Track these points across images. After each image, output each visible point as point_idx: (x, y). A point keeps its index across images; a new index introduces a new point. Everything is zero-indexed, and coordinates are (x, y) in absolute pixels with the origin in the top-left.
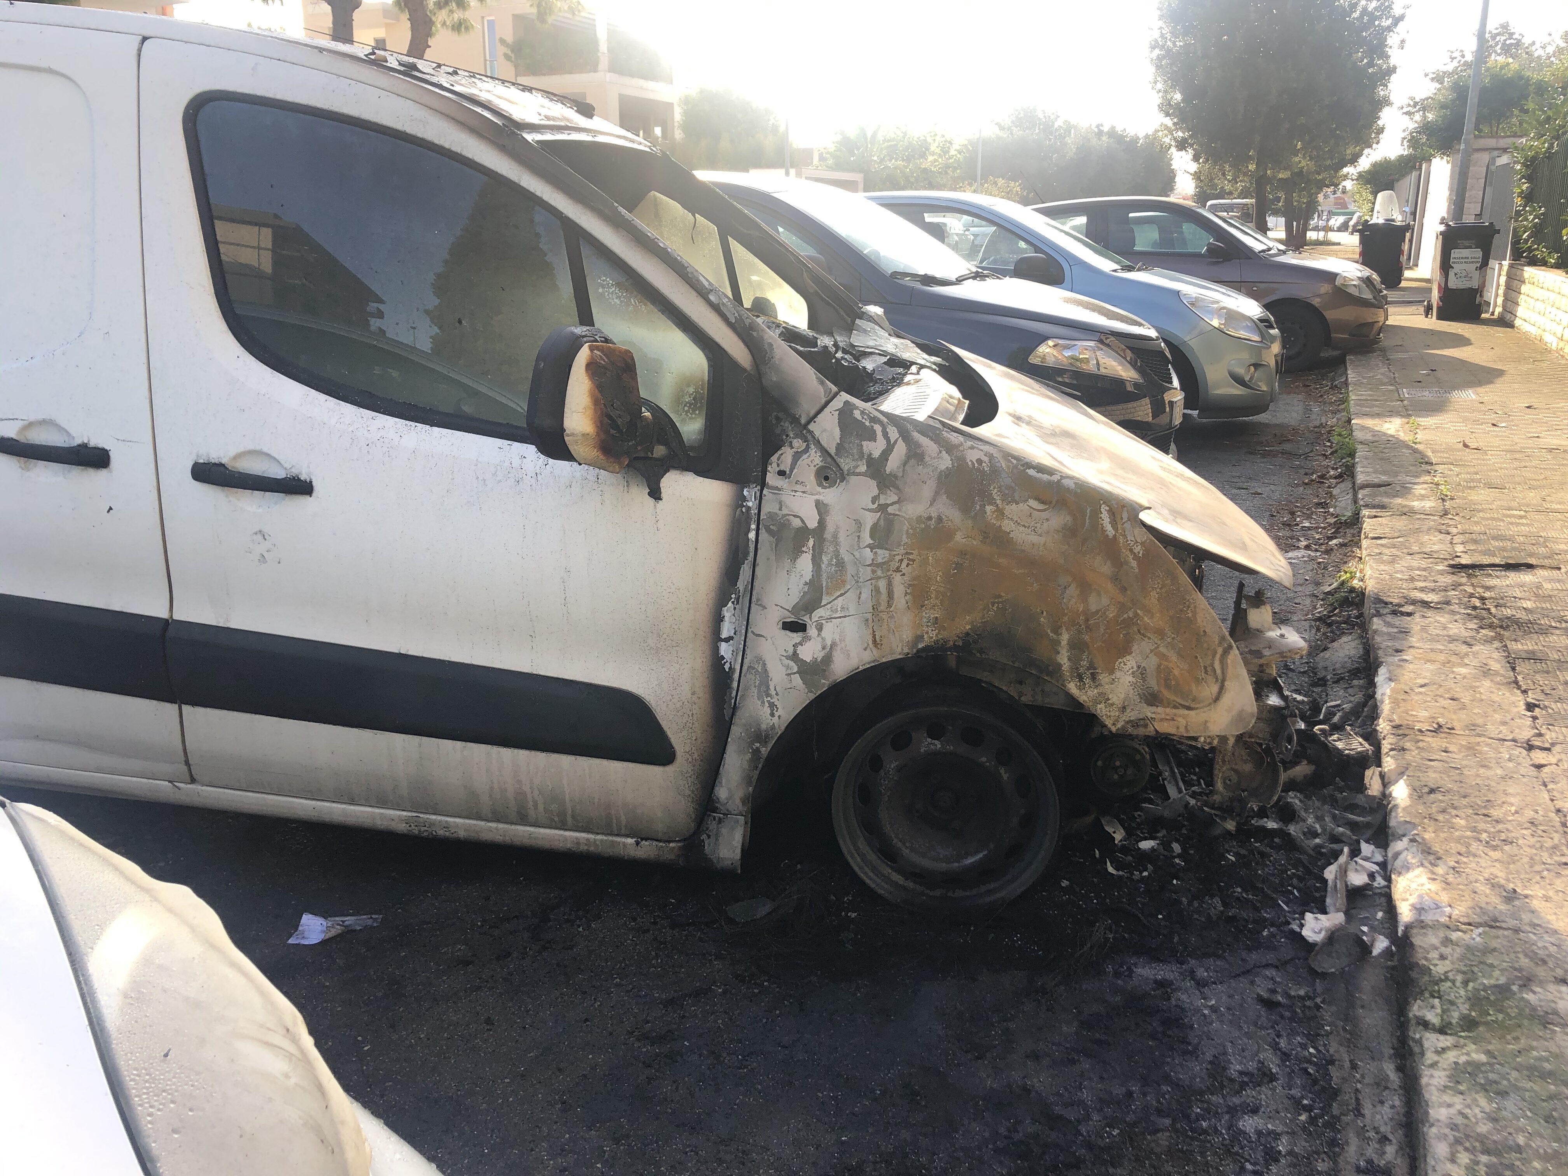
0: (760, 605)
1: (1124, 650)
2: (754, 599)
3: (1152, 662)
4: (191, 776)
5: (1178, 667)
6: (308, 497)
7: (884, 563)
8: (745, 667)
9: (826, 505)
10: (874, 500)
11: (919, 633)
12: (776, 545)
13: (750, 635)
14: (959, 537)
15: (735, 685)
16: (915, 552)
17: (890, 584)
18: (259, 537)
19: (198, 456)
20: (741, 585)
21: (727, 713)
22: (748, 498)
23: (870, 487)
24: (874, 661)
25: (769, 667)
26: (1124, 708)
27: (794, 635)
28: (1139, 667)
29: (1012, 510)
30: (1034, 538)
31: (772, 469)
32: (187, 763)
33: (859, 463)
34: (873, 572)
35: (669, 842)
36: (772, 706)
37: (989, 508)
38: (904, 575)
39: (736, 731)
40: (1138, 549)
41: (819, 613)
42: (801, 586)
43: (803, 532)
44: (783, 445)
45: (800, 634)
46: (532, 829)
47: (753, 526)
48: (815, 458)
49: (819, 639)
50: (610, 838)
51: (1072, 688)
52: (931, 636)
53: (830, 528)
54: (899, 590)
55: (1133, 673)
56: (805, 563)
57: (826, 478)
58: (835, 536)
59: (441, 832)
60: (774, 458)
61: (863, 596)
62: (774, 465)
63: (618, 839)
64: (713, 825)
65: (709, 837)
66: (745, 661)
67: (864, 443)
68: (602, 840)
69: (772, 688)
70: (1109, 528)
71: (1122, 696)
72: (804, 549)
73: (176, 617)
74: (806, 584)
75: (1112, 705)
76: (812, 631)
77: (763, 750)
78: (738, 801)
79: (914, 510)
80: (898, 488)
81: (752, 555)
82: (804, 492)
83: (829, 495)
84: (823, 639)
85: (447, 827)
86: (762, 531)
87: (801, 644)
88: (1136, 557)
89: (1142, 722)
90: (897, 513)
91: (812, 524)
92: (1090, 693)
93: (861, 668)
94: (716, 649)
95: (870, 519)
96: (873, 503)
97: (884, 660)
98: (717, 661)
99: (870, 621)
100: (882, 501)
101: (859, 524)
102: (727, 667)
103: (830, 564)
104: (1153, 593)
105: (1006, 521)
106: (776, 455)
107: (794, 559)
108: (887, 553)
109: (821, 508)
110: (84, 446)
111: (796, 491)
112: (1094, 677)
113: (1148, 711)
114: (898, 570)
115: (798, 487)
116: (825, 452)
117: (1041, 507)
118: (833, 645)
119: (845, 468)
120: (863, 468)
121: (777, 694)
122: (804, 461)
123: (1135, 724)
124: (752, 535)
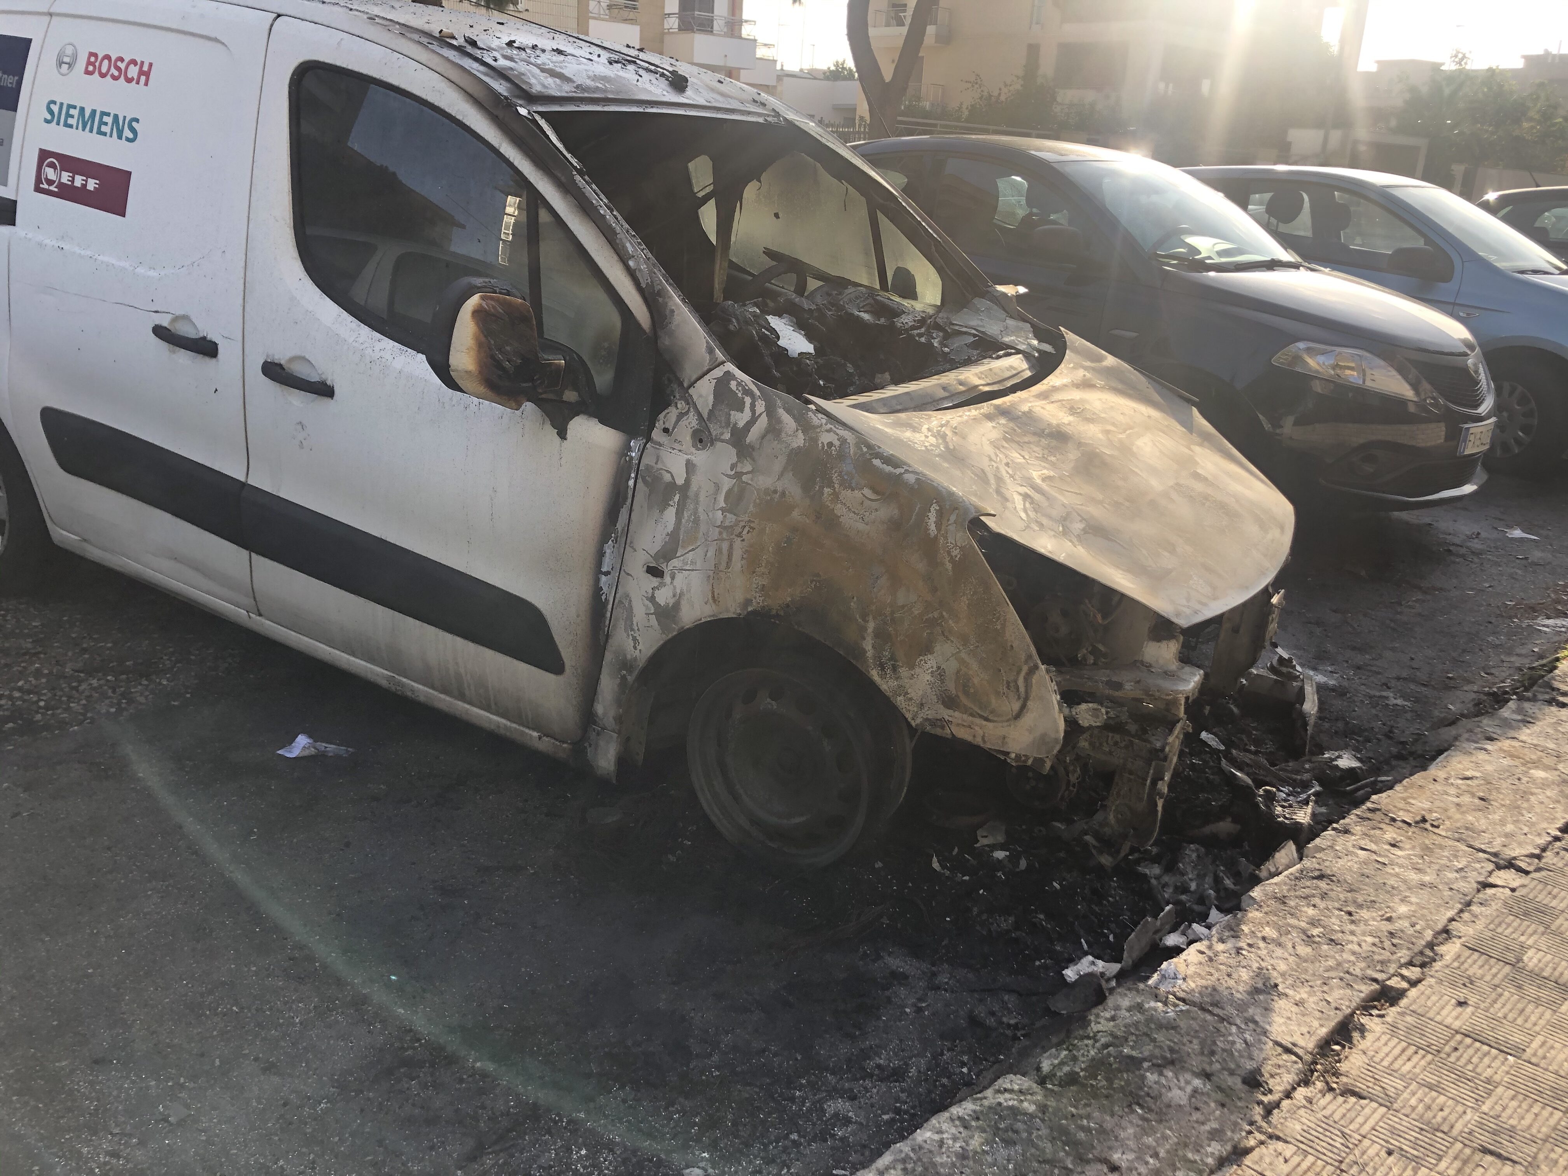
0: (632, 547)
1: (927, 649)
2: (628, 542)
3: (951, 667)
4: (258, 610)
5: (979, 677)
6: (330, 399)
7: (731, 527)
8: (616, 601)
9: (694, 466)
10: (733, 467)
11: (749, 597)
12: (649, 495)
13: (622, 572)
14: (795, 514)
15: (608, 615)
16: (756, 521)
17: (731, 547)
18: (300, 427)
19: (267, 356)
20: (620, 526)
21: (602, 639)
22: (633, 449)
23: (731, 454)
24: (713, 616)
25: (634, 604)
26: (922, 704)
27: (654, 579)
28: (939, 668)
29: (846, 494)
30: (861, 526)
31: (659, 425)
32: (255, 598)
33: (725, 430)
34: (720, 533)
35: (564, 742)
36: (635, 639)
37: (826, 490)
38: (743, 540)
39: (609, 656)
40: (956, 552)
41: (675, 563)
42: (664, 536)
43: (672, 486)
44: (669, 405)
45: (659, 579)
46: (467, 706)
47: (633, 475)
48: (692, 421)
49: (672, 586)
50: (522, 728)
51: (875, 675)
52: (758, 602)
53: (694, 487)
54: (737, 553)
55: (932, 672)
56: (670, 514)
57: (701, 441)
58: (697, 495)
59: (409, 694)
60: (661, 416)
61: (709, 554)
62: (661, 422)
63: (527, 731)
64: (593, 735)
65: (590, 746)
66: (617, 595)
67: (732, 413)
68: (515, 729)
69: (635, 623)
70: (933, 527)
71: (921, 693)
72: (671, 503)
73: (250, 482)
74: (668, 534)
75: (911, 699)
76: (667, 579)
77: (629, 678)
78: (611, 719)
79: (765, 482)
80: (753, 460)
81: (629, 500)
82: (680, 451)
83: (700, 457)
84: (675, 587)
85: (413, 690)
86: (640, 480)
87: (657, 588)
88: (952, 560)
89: (940, 722)
90: (750, 482)
91: (680, 481)
92: (890, 683)
93: (703, 620)
94: (597, 580)
95: (727, 484)
96: (732, 470)
97: (721, 616)
98: (597, 590)
99: (711, 578)
100: (739, 469)
101: (717, 487)
102: (603, 597)
103: (688, 521)
104: (964, 599)
105: (839, 506)
106: (664, 413)
107: (662, 511)
108: (734, 518)
109: (690, 467)
110: (204, 338)
111: (674, 449)
112: (894, 669)
113: (946, 713)
114: (739, 535)
115: (676, 446)
116: (700, 415)
117: (873, 496)
118: (681, 594)
119: (714, 433)
120: (727, 436)
121: (638, 630)
122: (684, 422)
123: (934, 722)
124: (631, 483)
